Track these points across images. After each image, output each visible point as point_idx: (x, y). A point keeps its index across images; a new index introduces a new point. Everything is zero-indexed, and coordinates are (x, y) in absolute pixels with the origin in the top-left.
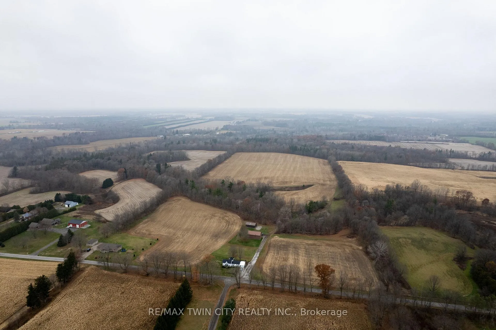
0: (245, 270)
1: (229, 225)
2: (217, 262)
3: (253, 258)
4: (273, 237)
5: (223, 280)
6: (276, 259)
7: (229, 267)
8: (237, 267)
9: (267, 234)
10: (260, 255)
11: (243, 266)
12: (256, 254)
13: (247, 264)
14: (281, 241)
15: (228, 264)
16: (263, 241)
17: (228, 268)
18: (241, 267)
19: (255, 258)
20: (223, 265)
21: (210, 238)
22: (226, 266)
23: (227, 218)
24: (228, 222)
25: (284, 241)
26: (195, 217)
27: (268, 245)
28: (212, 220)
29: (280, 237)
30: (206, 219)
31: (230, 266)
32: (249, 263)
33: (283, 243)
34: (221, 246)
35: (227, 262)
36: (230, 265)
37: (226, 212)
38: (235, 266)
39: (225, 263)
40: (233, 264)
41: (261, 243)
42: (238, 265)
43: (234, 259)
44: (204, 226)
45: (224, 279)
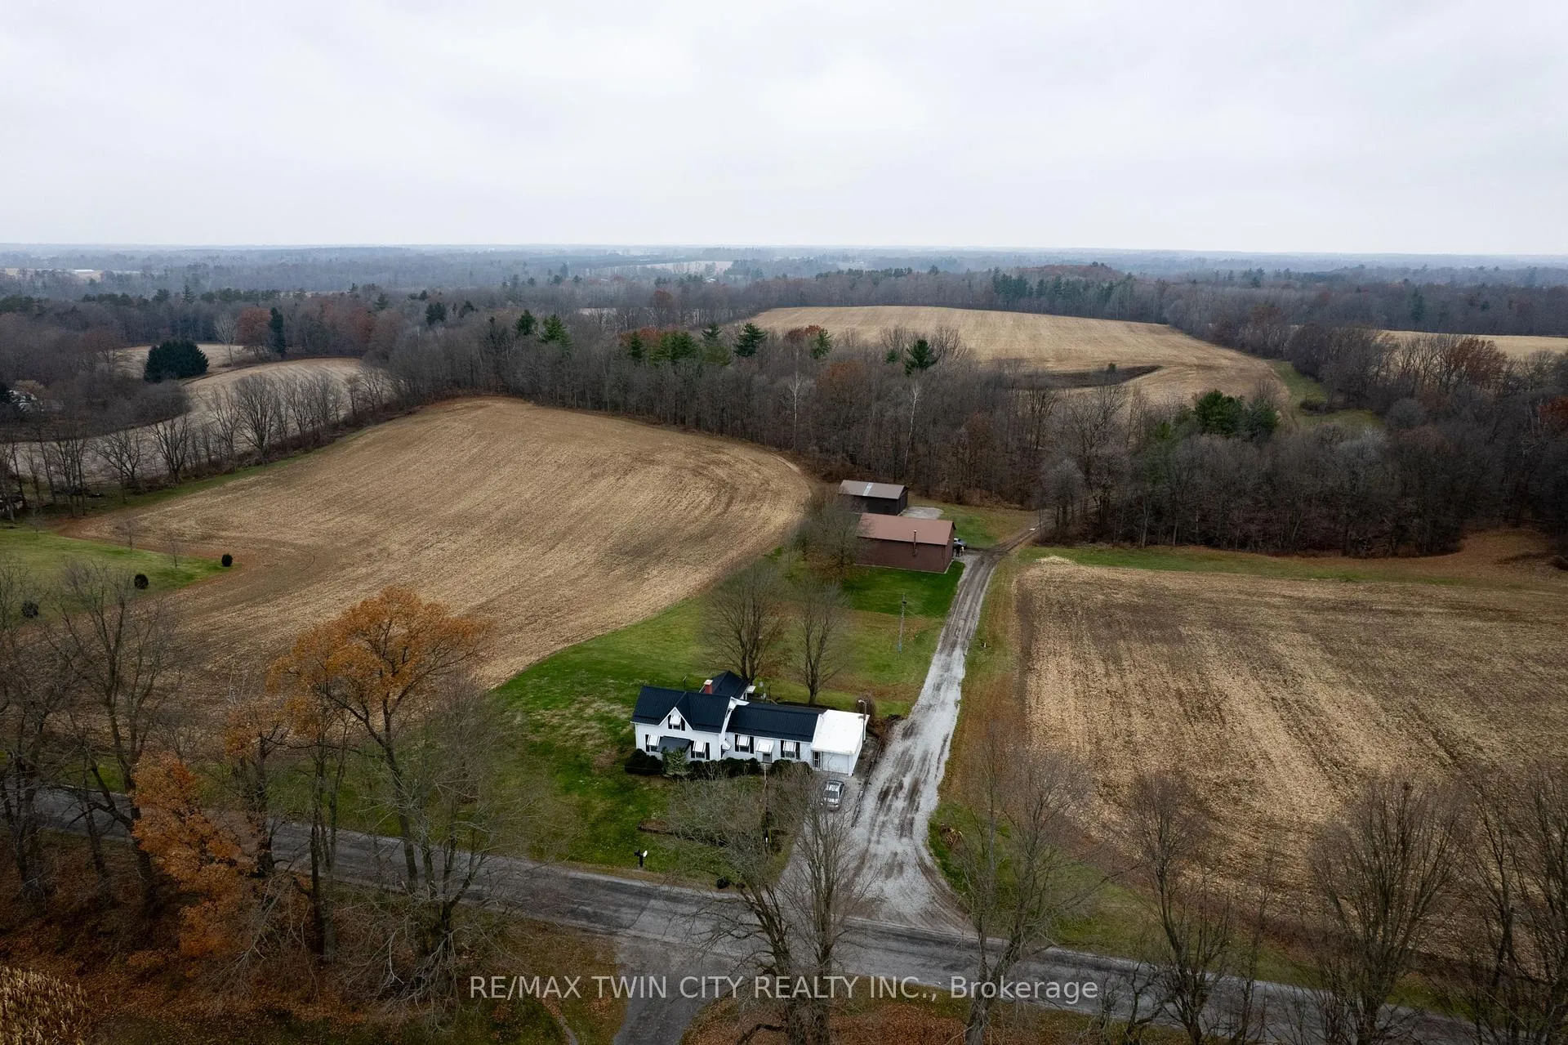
0: (870, 803)
1: (728, 505)
2: (590, 711)
3: (921, 687)
4: (1028, 560)
5: (614, 926)
6: (1119, 699)
7: (701, 769)
8: (779, 768)
9: (985, 544)
10: (971, 665)
11: (847, 756)
12: (937, 661)
13: (877, 736)
14: (1099, 584)
15: (689, 733)
16: (970, 581)
17: (692, 778)
18: (829, 765)
19: (938, 688)
20: (641, 744)
21: (598, 563)
22: (664, 750)
23: (721, 473)
24: (727, 491)
25: (1120, 584)
26: (535, 465)
27: (1014, 604)
28: (632, 481)
29: (1080, 561)
30: (595, 476)
31: (715, 755)
32: (898, 728)
33: (1120, 597)
34: (665, 604)
35: (676, 717)
36: (718, 744)
37: (715, 443)
38: (767, 755)
39: (656, 721)
40: (744, 741)
41: (960, 592)
42: (790, 746)
43: (751, 689)
44: (575, 503)
45: (626, 915)
